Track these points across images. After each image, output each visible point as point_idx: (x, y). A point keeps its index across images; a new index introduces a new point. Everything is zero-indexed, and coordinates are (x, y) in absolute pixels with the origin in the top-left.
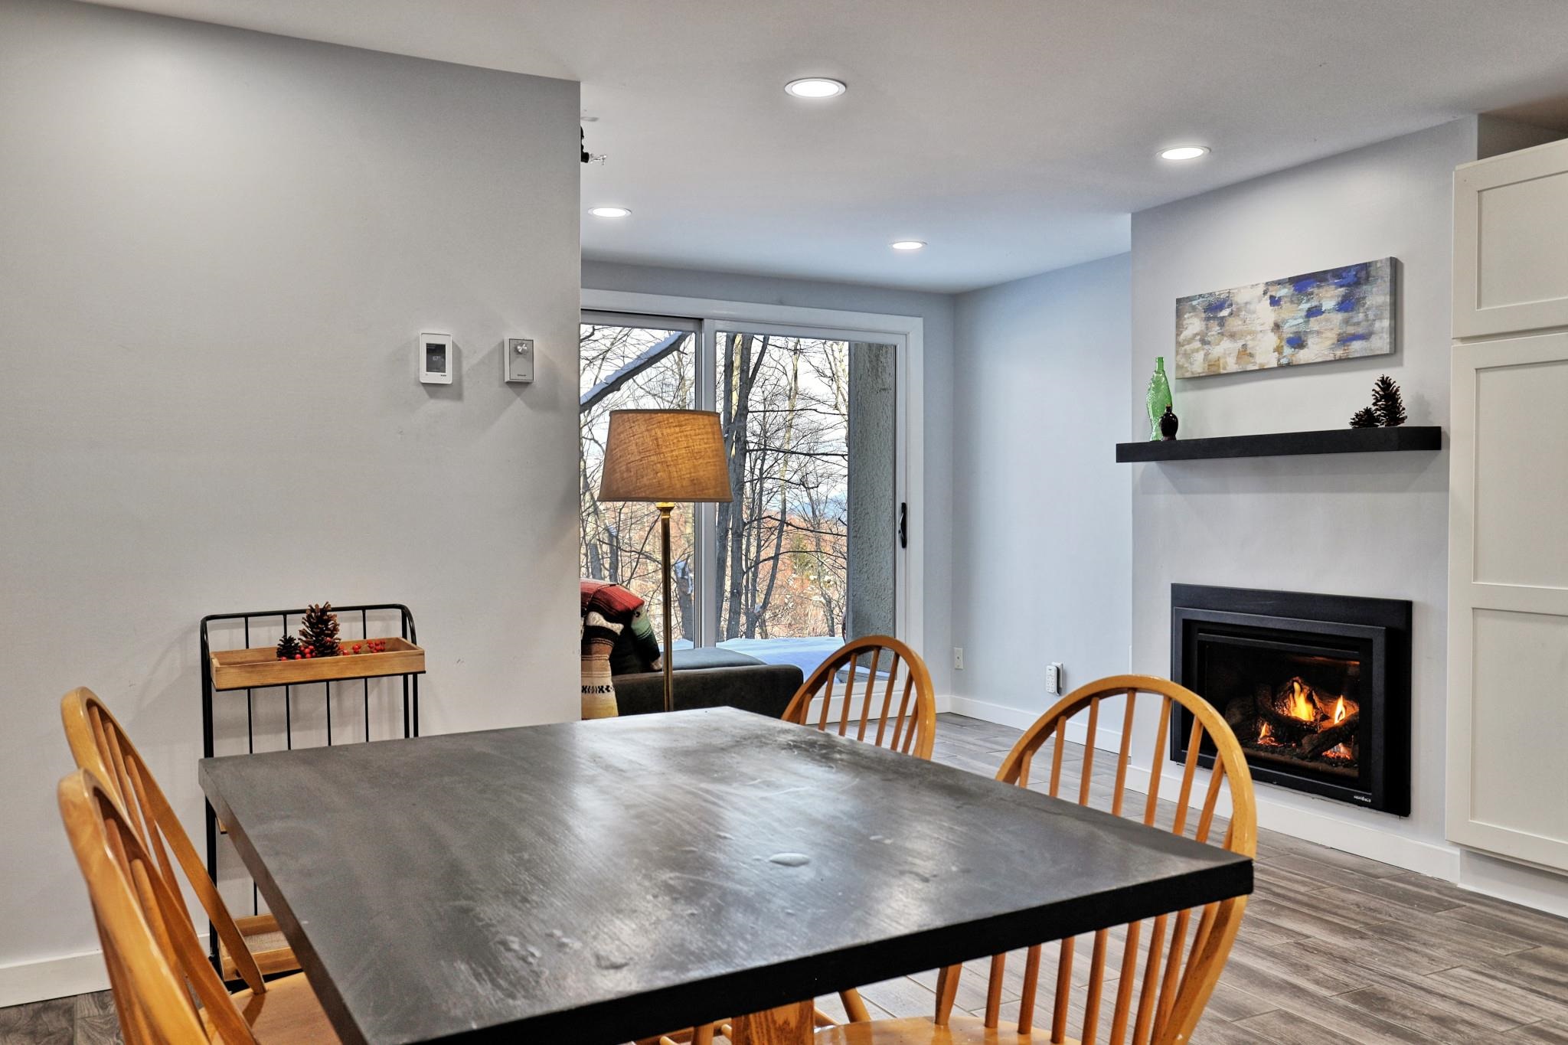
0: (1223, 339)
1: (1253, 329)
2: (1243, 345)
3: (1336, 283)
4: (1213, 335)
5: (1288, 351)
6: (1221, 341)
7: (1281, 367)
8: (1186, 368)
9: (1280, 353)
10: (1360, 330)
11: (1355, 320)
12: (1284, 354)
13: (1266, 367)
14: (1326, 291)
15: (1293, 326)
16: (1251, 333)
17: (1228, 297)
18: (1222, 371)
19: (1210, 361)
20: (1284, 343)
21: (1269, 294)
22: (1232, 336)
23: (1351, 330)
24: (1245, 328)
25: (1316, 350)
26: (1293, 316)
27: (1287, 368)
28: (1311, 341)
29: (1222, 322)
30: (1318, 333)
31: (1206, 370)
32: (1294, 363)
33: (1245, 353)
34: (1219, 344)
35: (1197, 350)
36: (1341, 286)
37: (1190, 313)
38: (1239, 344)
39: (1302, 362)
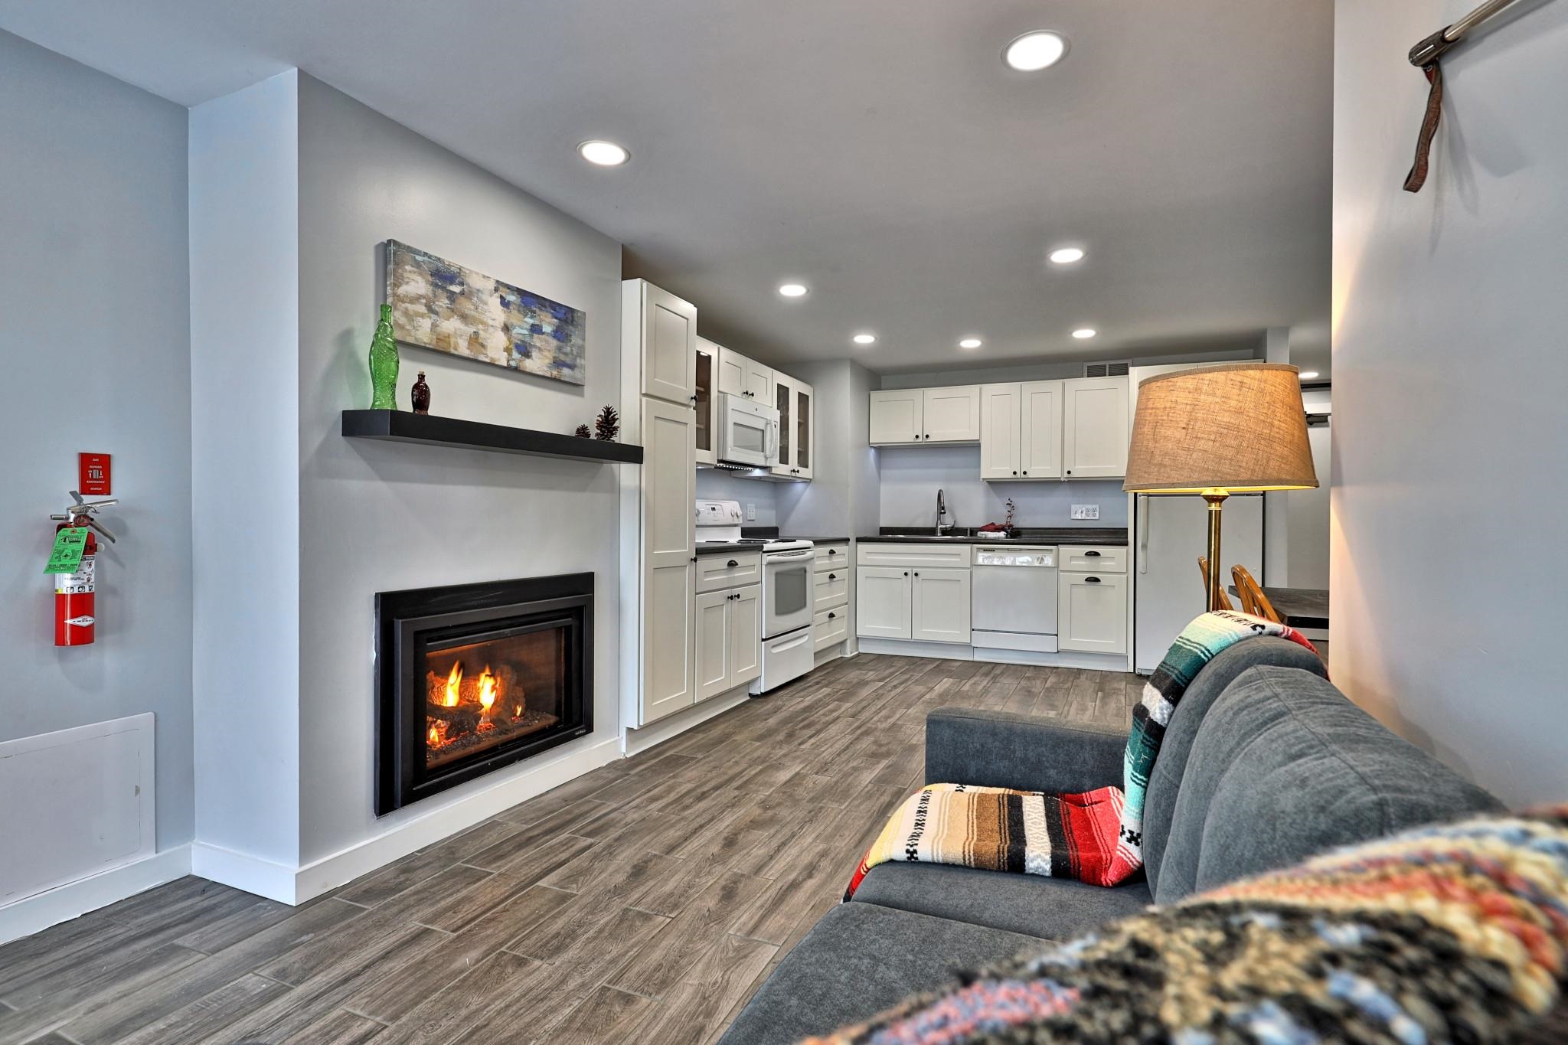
0: (453, 317)
1: (485, 320)
2: (475, 332)
3: (552, 313)
4: (441, 306)
5: (516, 355)
6: (450, 318)
7: (509, 368)
8: (408, 330)
9: (510, 355)
10: (568, 360)
11: (565, 350)
12: (513, 357)
13: (496, 363)
14: (546, 316)
15: (521, 334)
16: (483, 323)
17: (459, 273)
18: (453, 351)
19: (439, 334)
20: (512, 346)
21: (500, 293)
22: (464, 317)
23: (562, 357)
24: (476, 314)
25: (536, 364)
26: (522, 326)
27: (514, 371)
28: (535, 354)
29: (452, 297)
30: (540, 349)
31: (434, 342)
32: (521, 369)
33: (475, 340)
34: (448, 320)
35: (422, 316)
36: (556, 318)
37: (413, 266)
38: (471, 330)
39: (528, 370)
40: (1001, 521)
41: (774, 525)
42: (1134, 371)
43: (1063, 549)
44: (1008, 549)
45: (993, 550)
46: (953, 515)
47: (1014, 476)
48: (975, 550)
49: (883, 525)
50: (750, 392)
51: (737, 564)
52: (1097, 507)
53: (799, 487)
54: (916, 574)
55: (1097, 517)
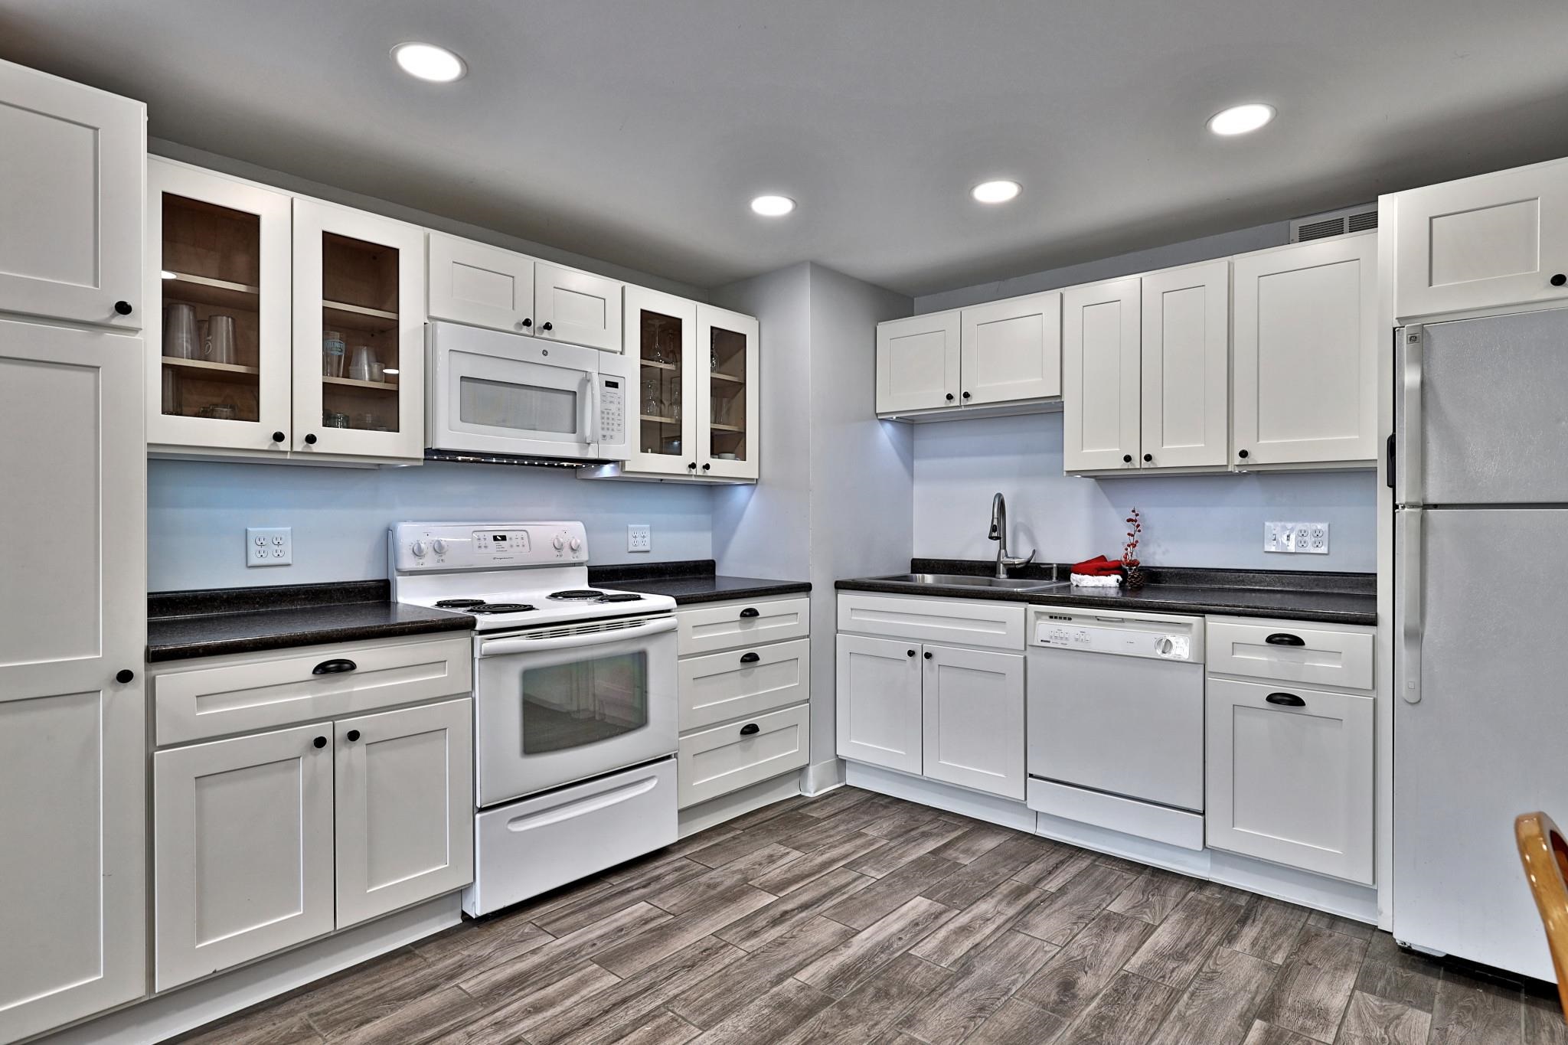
40: (1116, 554)
41: (709, 558)
42: (1389, 206)
43: (1214, 622)
44: (1098, 618)
45: (1068, 618)
46: (1032, 540)
47: (1126, 465)
48: (1031, 616)
49: (918, 554)
50: (540, 322)
51: (353, 666)
52: (1322, 526)
53: (742, 493)
54: (928, 656)
55: (1323, 549)
